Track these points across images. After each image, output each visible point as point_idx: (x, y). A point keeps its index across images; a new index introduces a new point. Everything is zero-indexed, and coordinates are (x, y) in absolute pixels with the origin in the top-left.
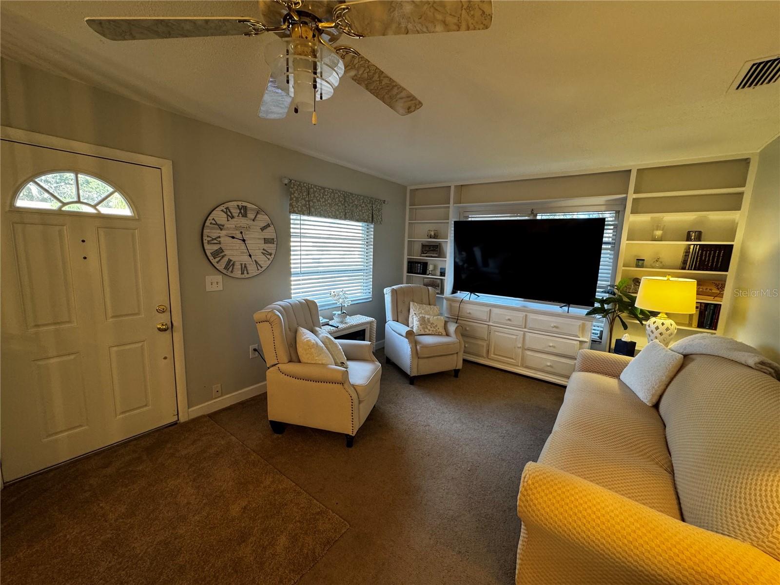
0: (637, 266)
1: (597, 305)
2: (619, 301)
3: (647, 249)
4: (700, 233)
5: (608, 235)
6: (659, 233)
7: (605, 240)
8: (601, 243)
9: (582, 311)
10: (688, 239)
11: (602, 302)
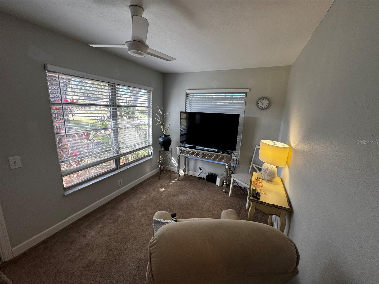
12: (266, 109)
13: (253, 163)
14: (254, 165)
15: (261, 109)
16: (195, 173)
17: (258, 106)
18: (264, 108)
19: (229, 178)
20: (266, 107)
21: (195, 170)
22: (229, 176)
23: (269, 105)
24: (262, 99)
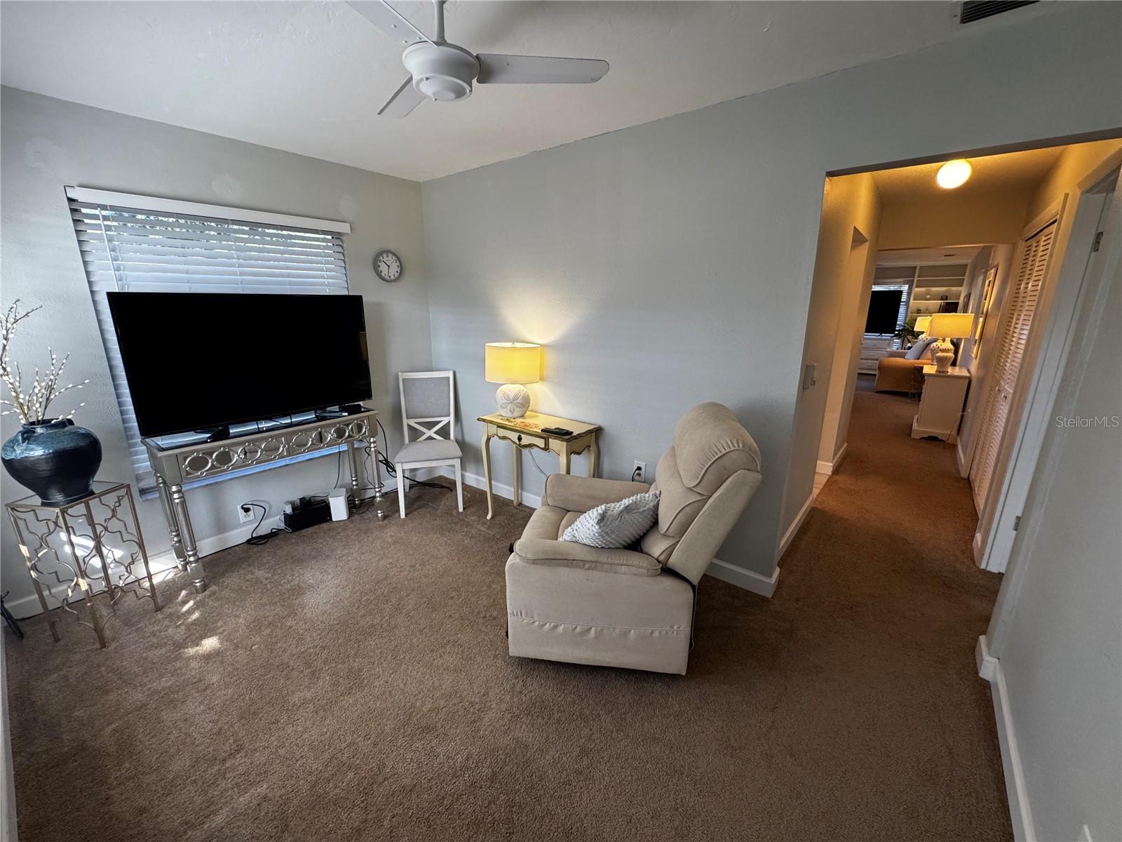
0: (918, 313)
1: (896, 332)
2: (907, 330)
3: (922, 304)
4: (947, 297)
5: (904, 298)
6: (928, 297)
7: (902, 300)
8: (900, 302)
9: (887, 336)
10: (941, 300)
11: (898, 331)
12: (397, 279)
13: (407, 418)
14: (412, 422)
15: (387, 281)
16: (227, 534)
17: (379, 274)
18: (392, 277)
19: (357, 485)
20: (397, 275)
21: (221, 526)
22: (356, 480)
23: (401, 270)
24: (385, 255)
